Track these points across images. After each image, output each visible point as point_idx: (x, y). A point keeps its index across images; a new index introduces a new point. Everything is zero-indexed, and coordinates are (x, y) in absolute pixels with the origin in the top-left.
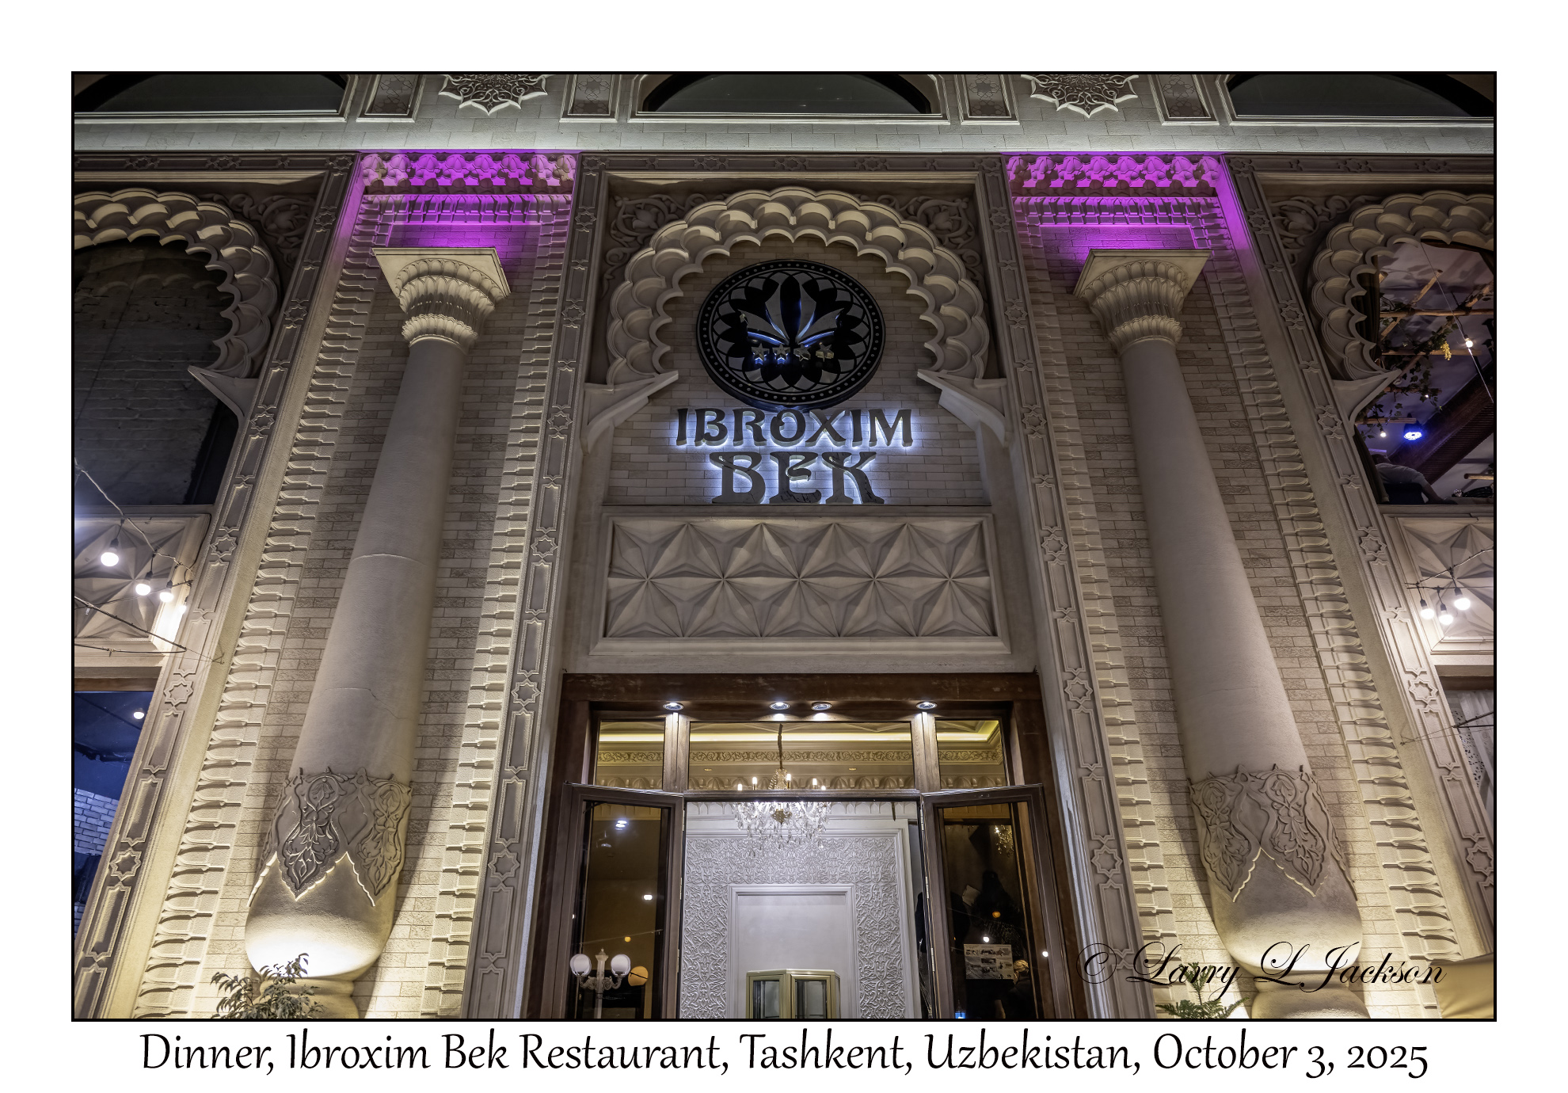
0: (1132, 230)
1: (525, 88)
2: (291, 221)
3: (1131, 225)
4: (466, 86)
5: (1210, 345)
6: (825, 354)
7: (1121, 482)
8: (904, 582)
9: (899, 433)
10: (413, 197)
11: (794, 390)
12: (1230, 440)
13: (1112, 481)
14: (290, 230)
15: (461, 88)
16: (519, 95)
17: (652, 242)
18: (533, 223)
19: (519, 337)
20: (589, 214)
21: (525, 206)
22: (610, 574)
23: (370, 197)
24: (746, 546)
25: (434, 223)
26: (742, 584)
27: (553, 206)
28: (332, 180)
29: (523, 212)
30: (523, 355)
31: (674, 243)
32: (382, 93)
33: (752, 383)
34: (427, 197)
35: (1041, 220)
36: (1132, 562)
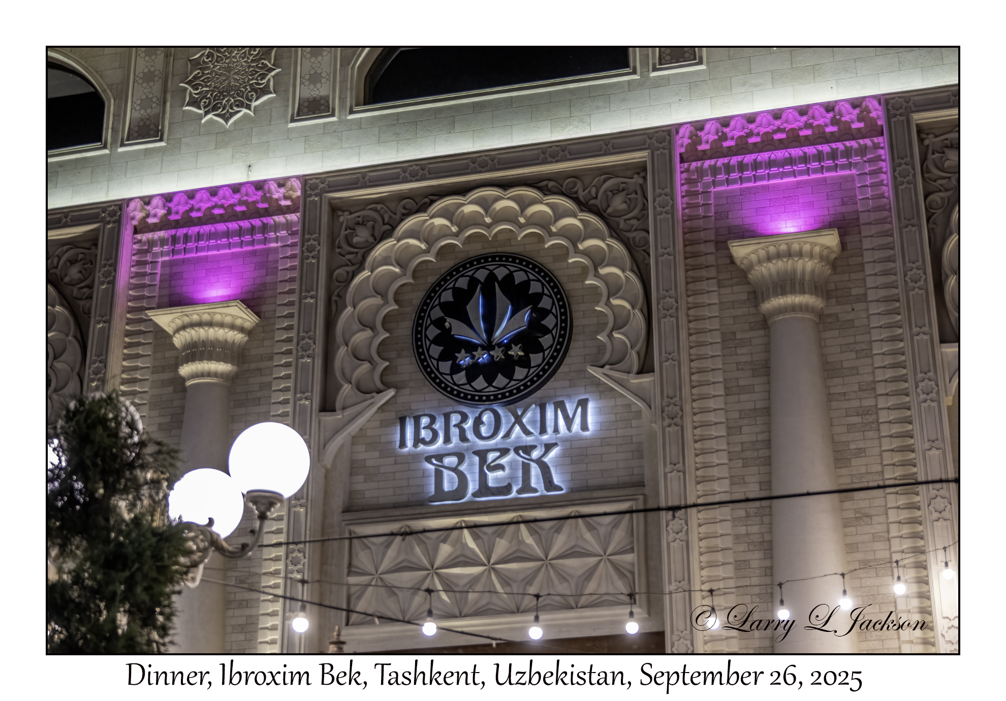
0: (799, 183)
1: (256, 91)
2: (80, 272)
3: (799, 178)
4: (205, 97)
5: (855, 306)
6: (516, 351)
7: (755, 454)
8: (571, 563)
9: (577, 420)
10: (173, 232)
11: (492, 389)
12: (855, 403)
13: (748, 454)
14: (82, 281)
15: (201, 99)
16: (251, 101)
17: (367, 264)
18: (273, 245)
19: (268, 364)
20: (314, 243)
21: (265, 228)
22: (350, 573)
23: (139, 237)
24: (448, 542)
25: (193, 255)
26: (447, 574)
27: (288, 225)
28: (106, 232)
29: (264, 235)
30: (275, 382)
31: (386, 261)
32: (137, 115)
33: (458, 386)
34: (185, 230)
35: (714, 184)
36: (755, 529)
